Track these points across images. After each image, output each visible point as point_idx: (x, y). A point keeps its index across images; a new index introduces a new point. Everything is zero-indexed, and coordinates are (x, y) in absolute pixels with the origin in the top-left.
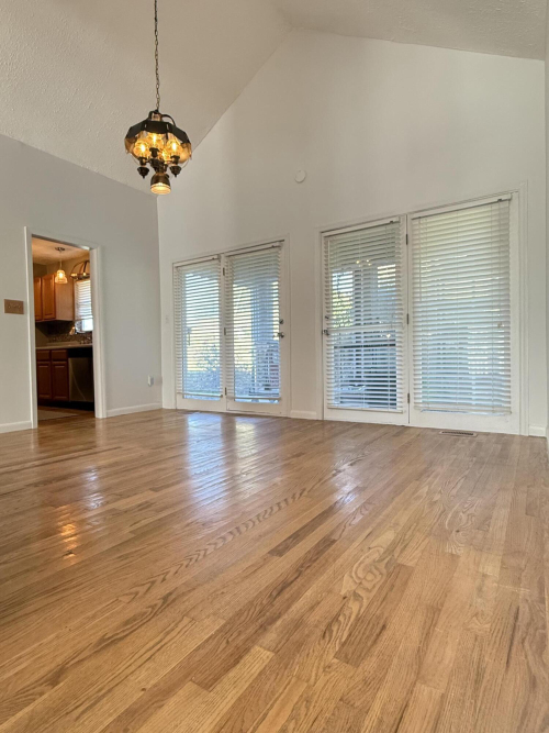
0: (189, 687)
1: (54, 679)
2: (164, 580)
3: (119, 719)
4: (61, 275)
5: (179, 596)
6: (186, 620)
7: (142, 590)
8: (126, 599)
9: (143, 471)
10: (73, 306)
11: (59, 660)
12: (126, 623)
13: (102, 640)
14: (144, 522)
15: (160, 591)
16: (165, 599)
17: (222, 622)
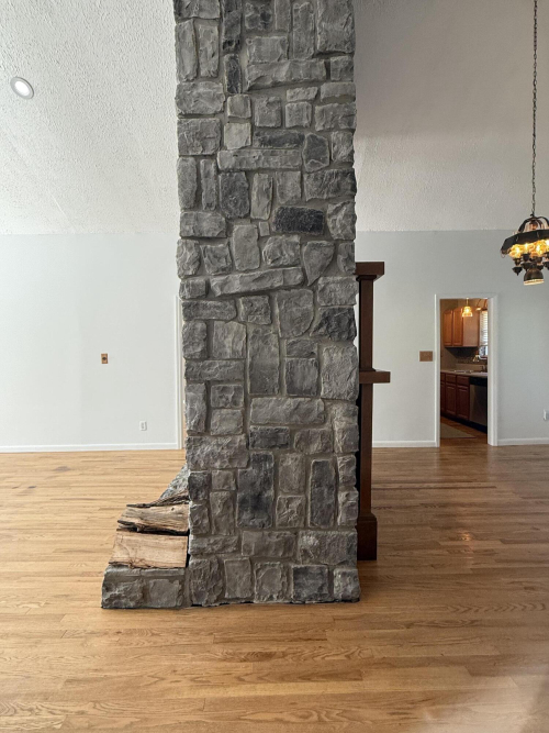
0: (463, 668)
1: (409, 626)
2: (477, 611)
3: (428, 658)
4: (467, 311)
5: (481, 625)
6: (478, 640)
7: (463, 610)
8: (452, 609)
9: (503, 519)
10: (479, 333)
11: (413, 619)
12: (447, 622)
13: (432, 622)
14: (483, 566)
15: (471, 616)
16: (473, 622)
17: (498, 653)
